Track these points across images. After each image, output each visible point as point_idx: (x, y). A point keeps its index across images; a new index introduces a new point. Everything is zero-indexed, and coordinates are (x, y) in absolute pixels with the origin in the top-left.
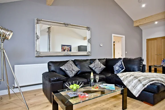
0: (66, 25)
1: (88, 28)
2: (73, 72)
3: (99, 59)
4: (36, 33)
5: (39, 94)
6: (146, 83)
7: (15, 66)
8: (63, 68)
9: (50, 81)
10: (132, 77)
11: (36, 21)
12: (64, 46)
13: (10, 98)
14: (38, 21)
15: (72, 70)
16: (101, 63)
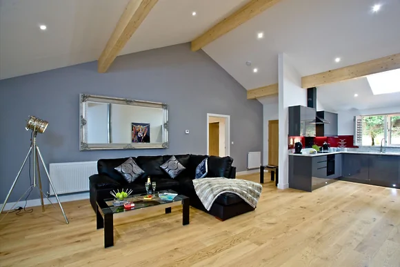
0: (128, 102)
1: (164, 106)
2: (134, 175)
3: (176, 156)
4: (82, 117)
5: (85, 206)
6: (218, 193)
7: (51, 165)
8: (119, 169)
9: (97, 188)
10: (207, 185)
11: (81, 98)
12: (137, 124)
13: (44, 210)
14: (85, 98)
15: (131, 172)
16: (179, 162)
